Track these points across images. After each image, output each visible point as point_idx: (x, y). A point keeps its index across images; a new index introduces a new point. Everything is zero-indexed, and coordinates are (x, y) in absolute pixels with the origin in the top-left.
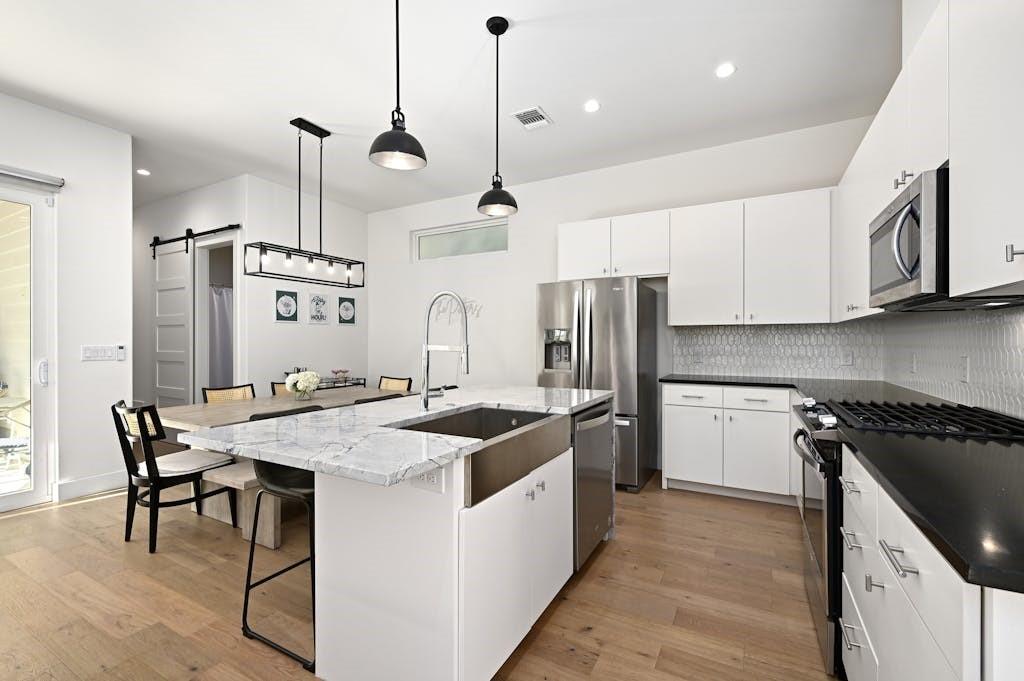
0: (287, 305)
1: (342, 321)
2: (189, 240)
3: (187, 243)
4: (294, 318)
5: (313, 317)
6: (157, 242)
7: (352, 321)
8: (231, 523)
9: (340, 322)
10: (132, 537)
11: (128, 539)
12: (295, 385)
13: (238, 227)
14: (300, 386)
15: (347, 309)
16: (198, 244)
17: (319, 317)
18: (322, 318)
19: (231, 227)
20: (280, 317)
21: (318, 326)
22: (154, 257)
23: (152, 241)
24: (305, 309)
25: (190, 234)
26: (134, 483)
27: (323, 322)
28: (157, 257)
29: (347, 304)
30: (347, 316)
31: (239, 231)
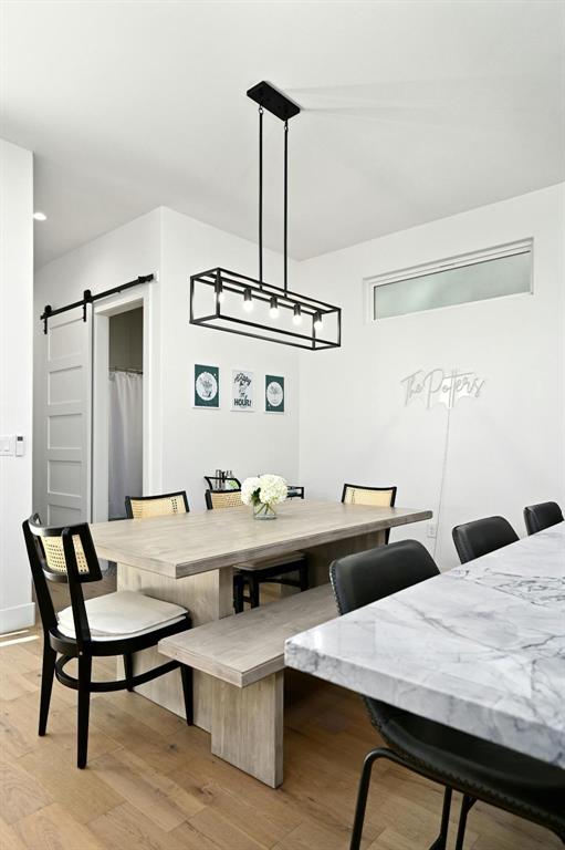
0: (207, 385)
1: (269, 408)
2: (88, 305)
3: (85, 308)
4: (215, 403)
5: (237, 402)
6: (49, 312)
7: (280, 408)
8: (185, 717)
9: (268, 409)
10: (48, 729)
11: (42, 732)
12: (256, 494)
13: (150, 278)
14: (264, 497)
15: (276, 392)
16: (97, 310)
17: (243, 402)
18: (247, 403)
19: (142, 280)
20: (199, 402)
21: (242, 414)
22: (46, 332)
23: (43, 312)
24: (228, 391)
25: (88, 297)
26: (53, 645)
27: (248, 408)
28: (49, 330)
29: (275, 384)
30: (275, 401)
31: (150, 286)
